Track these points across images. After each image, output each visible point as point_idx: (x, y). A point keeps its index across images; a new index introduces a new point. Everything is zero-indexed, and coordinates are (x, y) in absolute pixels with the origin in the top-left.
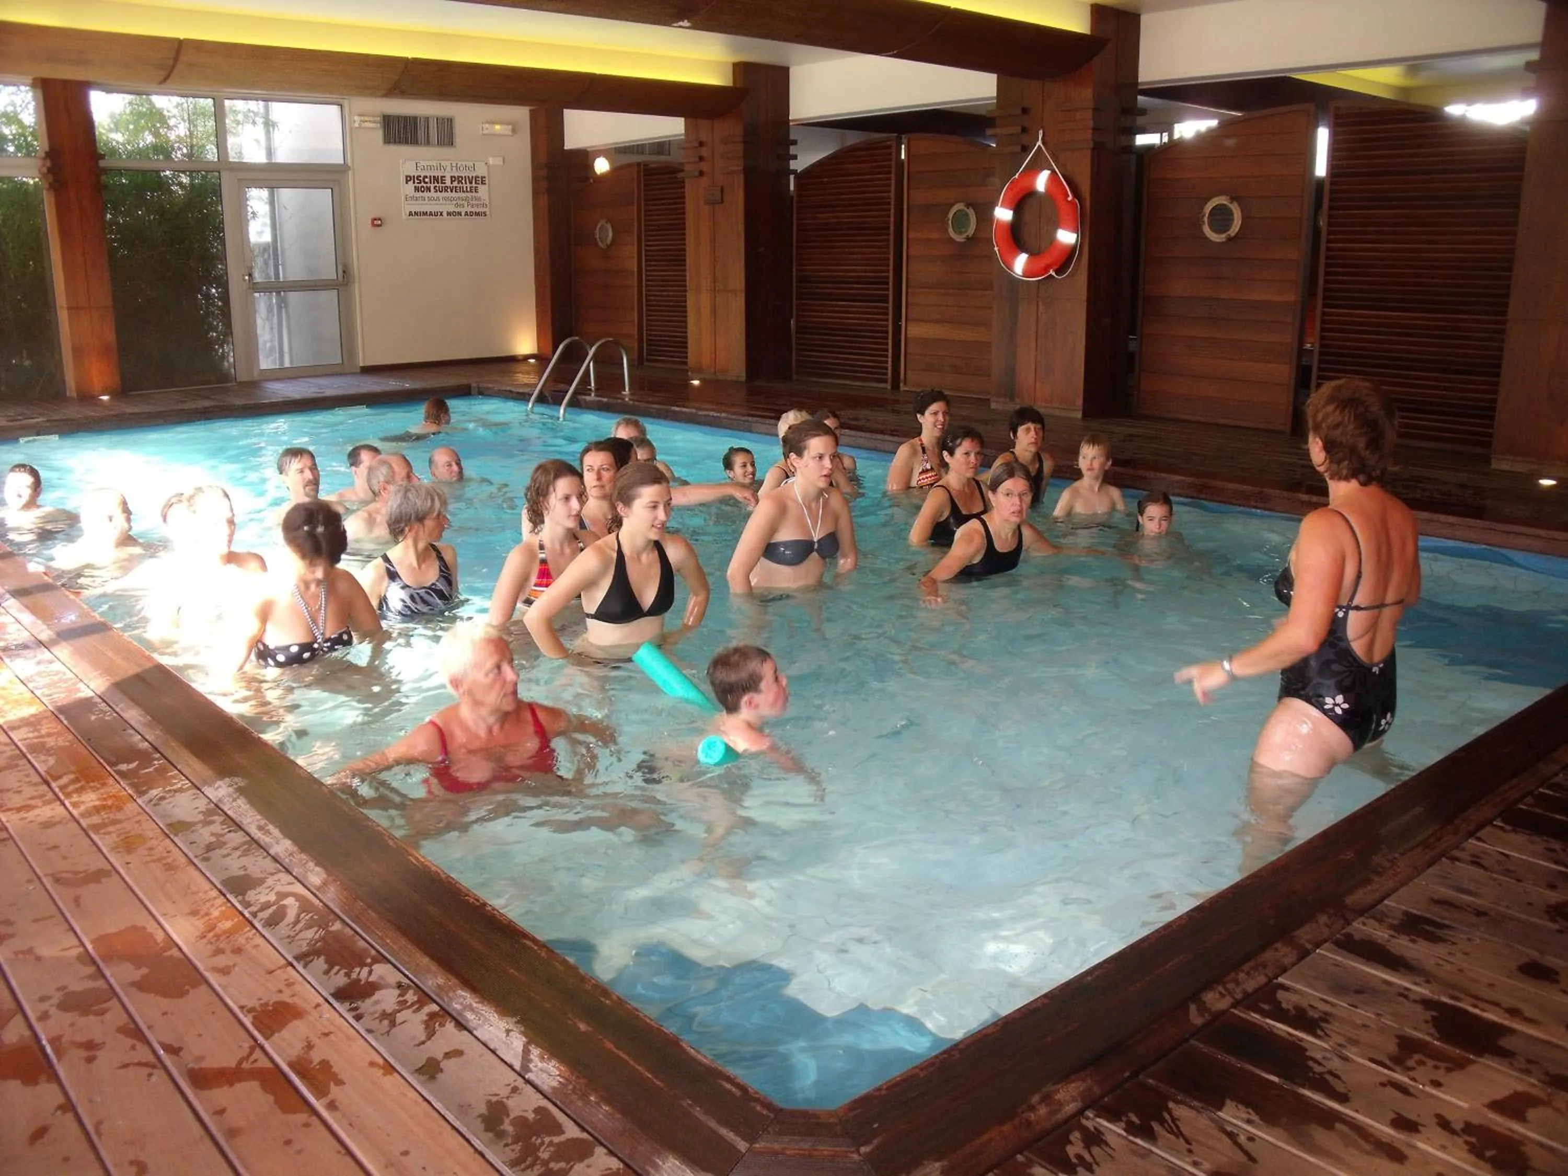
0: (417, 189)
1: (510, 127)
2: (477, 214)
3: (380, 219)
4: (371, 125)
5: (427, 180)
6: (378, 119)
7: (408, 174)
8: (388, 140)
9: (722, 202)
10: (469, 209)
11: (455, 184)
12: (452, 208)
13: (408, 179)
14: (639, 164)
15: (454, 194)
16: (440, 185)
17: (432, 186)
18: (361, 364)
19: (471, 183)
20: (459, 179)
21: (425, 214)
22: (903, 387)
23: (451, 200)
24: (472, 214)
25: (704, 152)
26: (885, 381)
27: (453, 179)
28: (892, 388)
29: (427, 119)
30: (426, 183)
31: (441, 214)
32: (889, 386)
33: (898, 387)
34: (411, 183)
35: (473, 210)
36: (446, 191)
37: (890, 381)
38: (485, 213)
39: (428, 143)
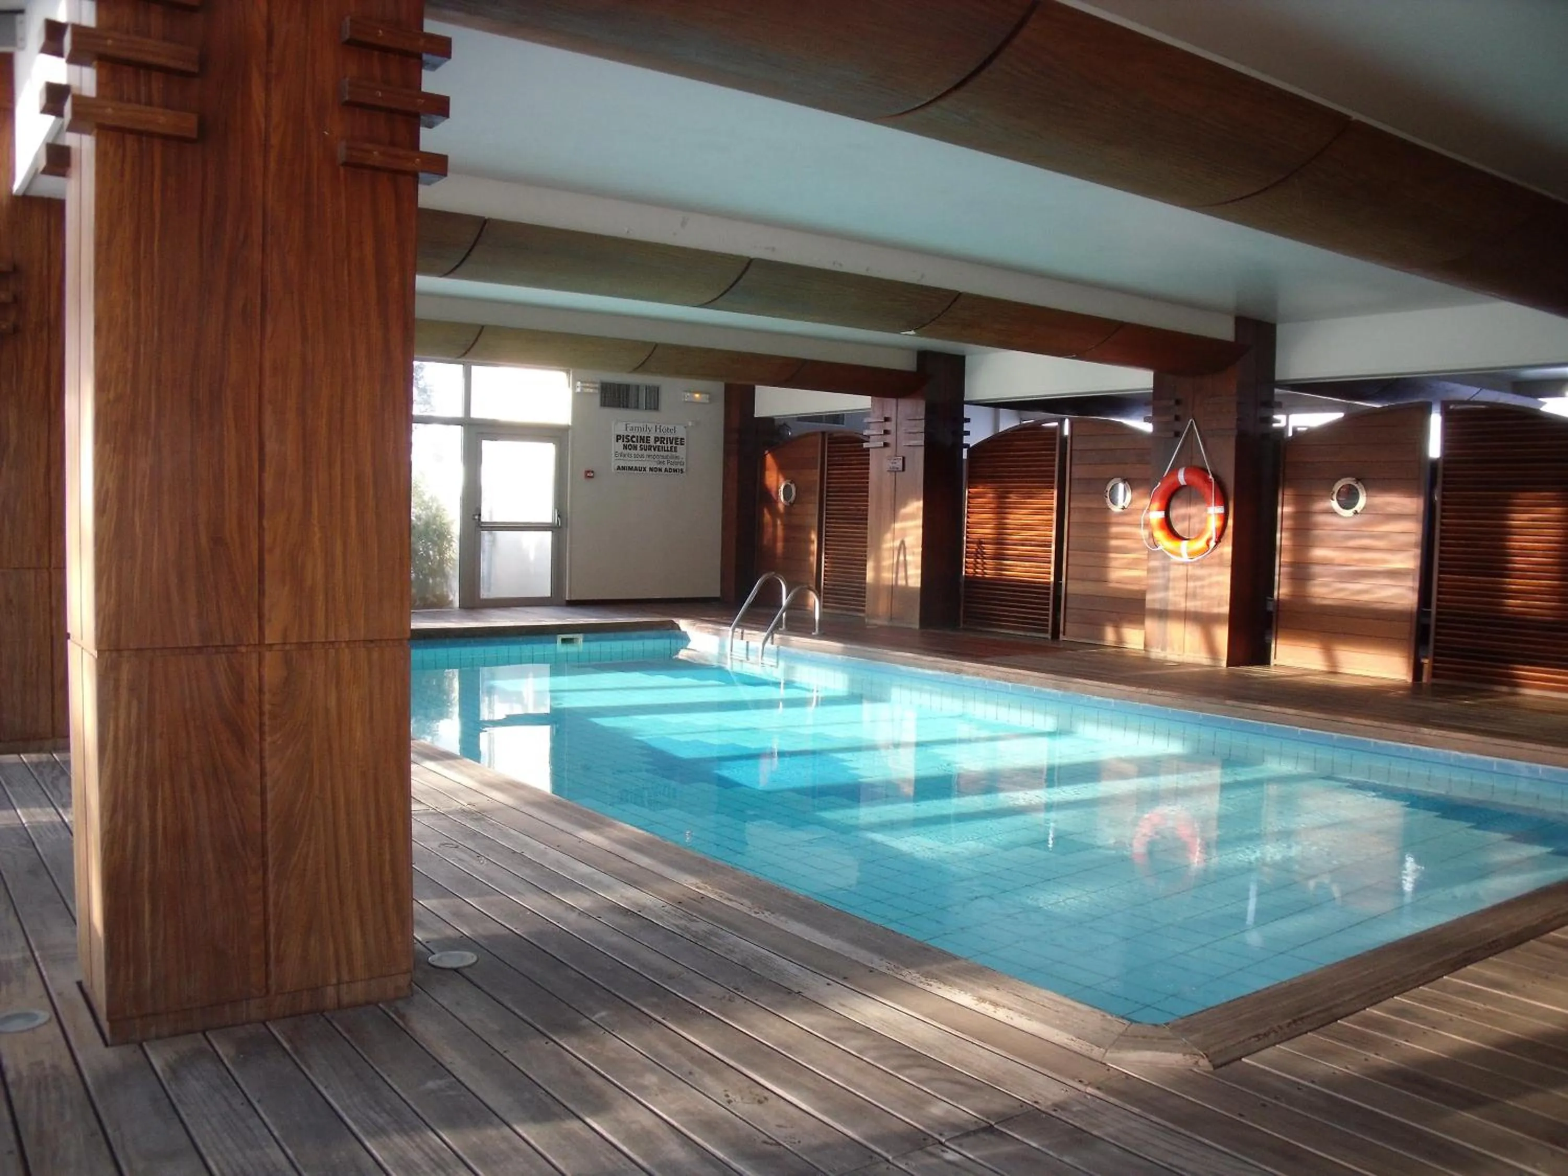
0: (625, 447)
1: (708, 396)
2: (675, 471)
3: (592, 472)
4: (591, 391)
5: (634, 439)
6: (597, 386)
7: (619, 433)
8: (604, 404)
9: (904, 470)
10: (669, 466)
11: (658, 443)
12: (654, 465)
13: (618, 438)
14: (823, 433)
15: (657, 453)
16: (645, 444)
17: (639, 445)
18: (567, 599)
19: (671, 443)
20: (662, 440)
21: (630, 468)
22: (1062, 637)
23: (654, 457)
24: (670, 470)
25: (890, 426)
26: (1046, 632)
27: (656, 439)
28: (1052, 638)
29: (638, 387)
30: (633, 442)
31: (645, 470)
32: (1049, 636)
33: (1058, 637)
34: (620, 441)
35: (673, 467)
36: (650, 449)
37: (1050, 631)
38: (682, 470)
39: (637, 407)
